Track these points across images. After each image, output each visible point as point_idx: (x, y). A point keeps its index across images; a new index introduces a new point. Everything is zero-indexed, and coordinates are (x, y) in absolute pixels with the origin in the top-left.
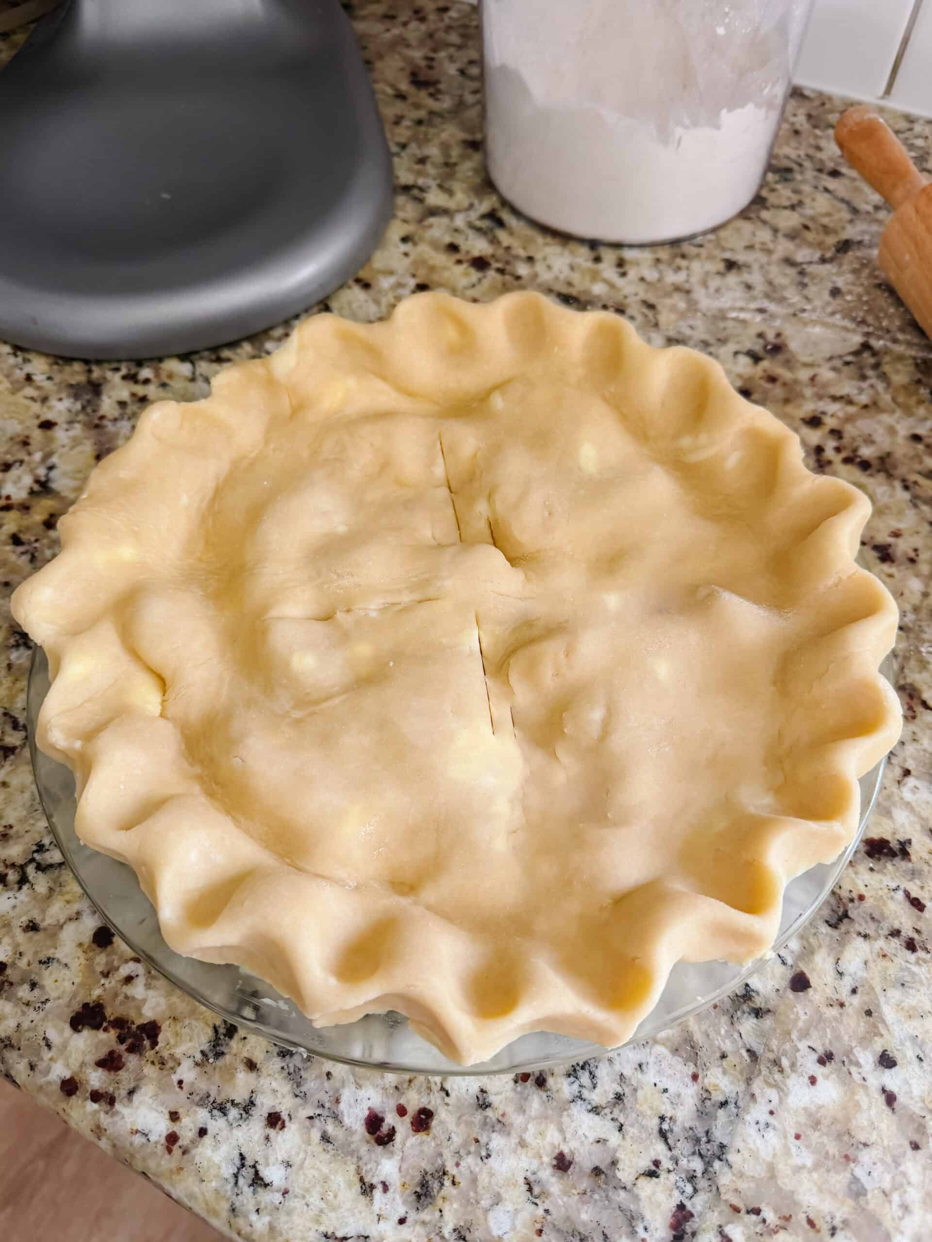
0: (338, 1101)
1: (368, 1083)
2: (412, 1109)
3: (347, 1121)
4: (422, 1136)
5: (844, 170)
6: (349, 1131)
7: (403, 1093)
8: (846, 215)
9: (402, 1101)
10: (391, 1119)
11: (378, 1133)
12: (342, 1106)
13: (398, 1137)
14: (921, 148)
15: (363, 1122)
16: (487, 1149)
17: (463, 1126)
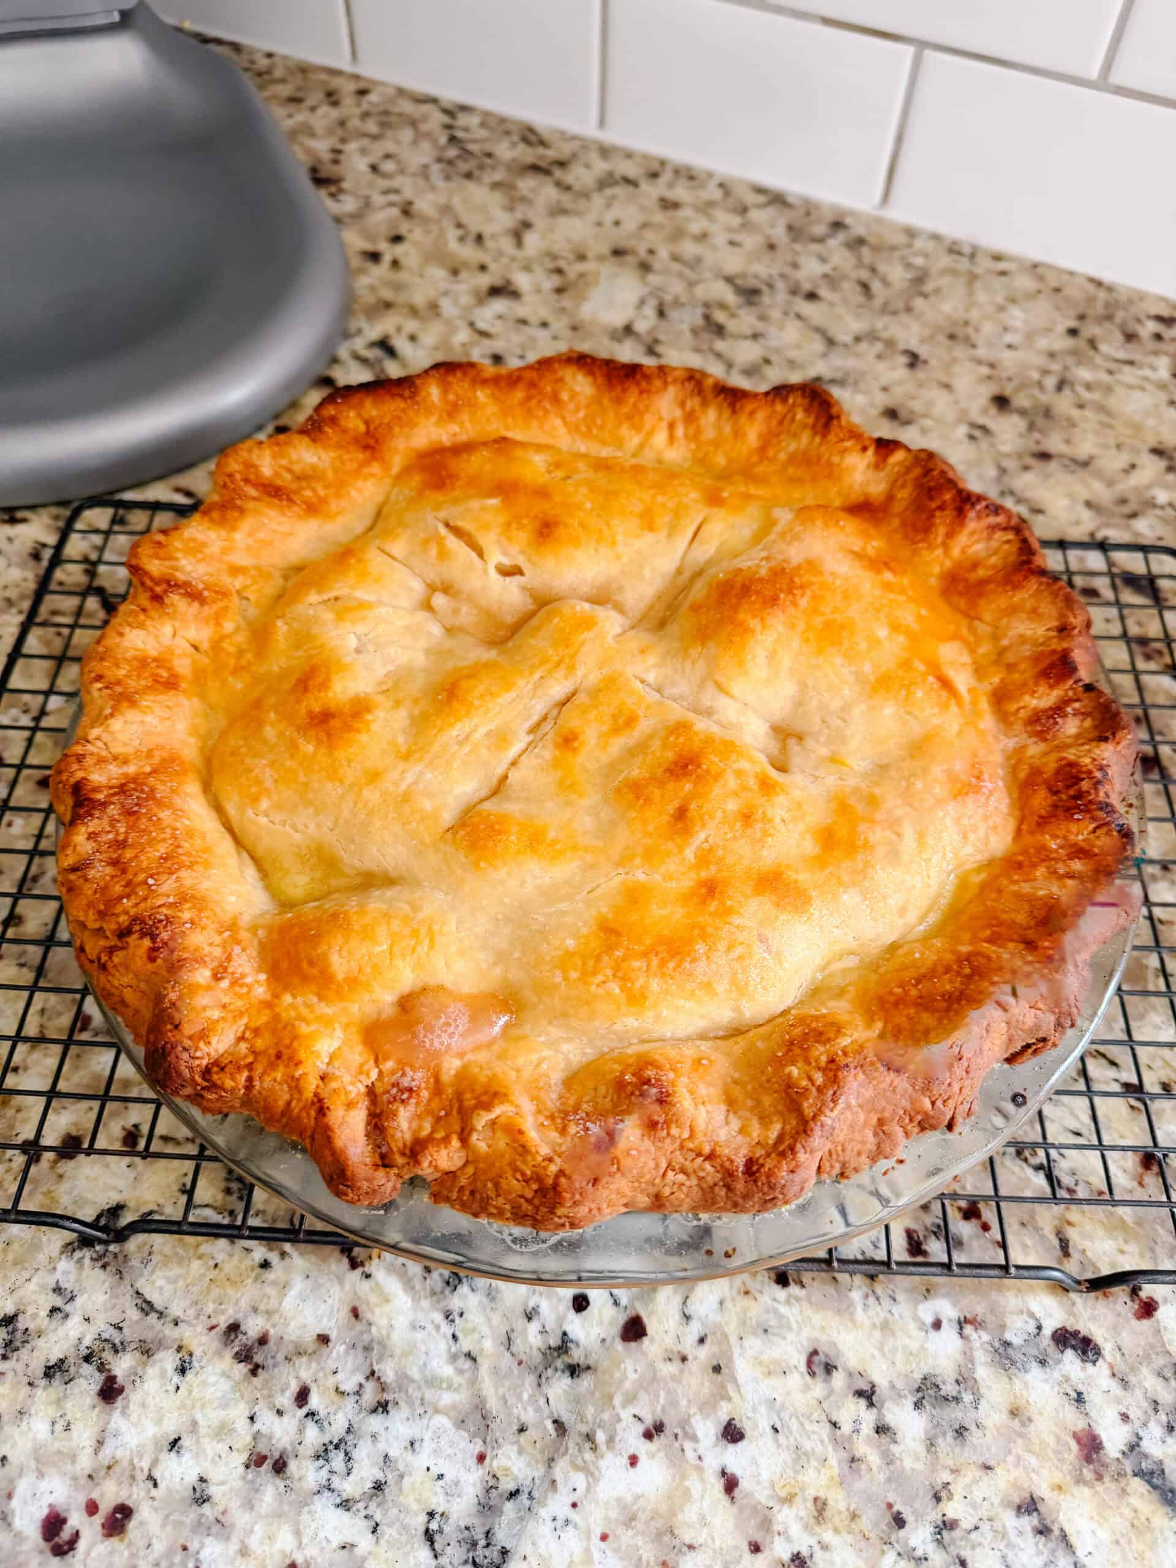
0: (10, 1496)
1: (53, 1470)
2: (106, 1506)
3: (18, 1523)
4: (114, 1542)
5: (823, 292)
6: (19, 1537)
7: (98, 1484)
8: (818, 345)
9: (94, 1495)
10: (76, 1520)
11: (56, 1539)
12: (15, 1503)
13: (82, 1545)
14: (917, 268)
15: (39, 1524)
16: (197, 1560)
17: (169, 1528)
